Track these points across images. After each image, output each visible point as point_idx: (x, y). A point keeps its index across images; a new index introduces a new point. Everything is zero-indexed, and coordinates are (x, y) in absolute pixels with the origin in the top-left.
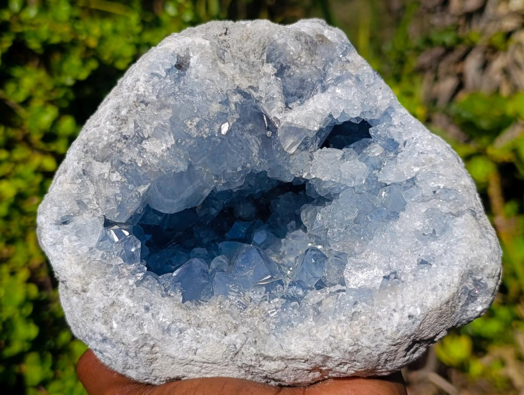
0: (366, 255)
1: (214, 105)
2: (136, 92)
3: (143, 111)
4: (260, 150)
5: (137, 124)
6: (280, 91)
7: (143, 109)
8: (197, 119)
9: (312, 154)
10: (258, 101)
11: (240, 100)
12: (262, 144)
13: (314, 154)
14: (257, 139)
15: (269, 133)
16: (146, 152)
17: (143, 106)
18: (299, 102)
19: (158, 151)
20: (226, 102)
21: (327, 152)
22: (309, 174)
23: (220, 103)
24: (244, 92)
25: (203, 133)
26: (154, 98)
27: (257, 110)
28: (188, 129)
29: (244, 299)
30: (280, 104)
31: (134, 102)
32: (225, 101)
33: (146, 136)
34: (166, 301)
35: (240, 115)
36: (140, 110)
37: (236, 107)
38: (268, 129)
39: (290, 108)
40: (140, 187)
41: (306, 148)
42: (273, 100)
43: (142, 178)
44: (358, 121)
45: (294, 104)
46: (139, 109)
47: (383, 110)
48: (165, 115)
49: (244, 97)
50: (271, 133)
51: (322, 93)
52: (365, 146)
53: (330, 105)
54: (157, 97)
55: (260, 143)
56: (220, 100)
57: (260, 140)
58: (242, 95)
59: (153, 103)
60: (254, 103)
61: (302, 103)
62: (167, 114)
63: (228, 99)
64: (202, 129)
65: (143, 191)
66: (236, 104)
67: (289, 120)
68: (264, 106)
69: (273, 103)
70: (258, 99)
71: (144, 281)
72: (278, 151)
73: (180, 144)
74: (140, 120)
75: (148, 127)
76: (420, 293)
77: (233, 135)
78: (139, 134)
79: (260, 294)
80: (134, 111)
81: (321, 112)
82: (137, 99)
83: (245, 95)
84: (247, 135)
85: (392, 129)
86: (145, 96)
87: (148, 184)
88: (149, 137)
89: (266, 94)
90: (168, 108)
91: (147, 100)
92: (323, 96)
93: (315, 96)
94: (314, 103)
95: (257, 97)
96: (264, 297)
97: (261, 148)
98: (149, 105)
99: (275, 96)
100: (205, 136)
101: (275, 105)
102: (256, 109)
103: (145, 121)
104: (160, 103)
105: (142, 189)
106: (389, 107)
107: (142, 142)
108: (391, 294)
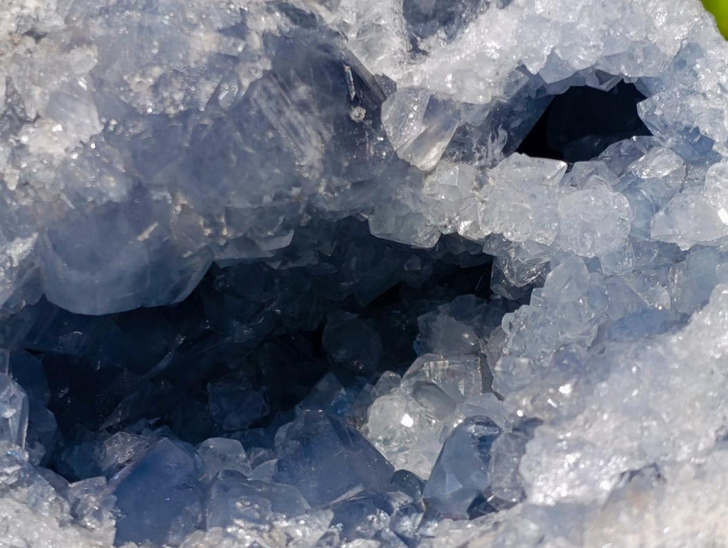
0: (586, 421)
1: (202, 35)
2: (16, 10)
3: (29, 55)
4: (327, 152)
5: (13, 86)
6: (395, 9)
7: (29, 51)
8: (157, 71)
9: (484, 174)
10: (337, 34)
11: (279, 27)
12: (333, 137)
13: (490, 172)
14: (320, 125)
15: (358, 113)
16: (29, 154)
17: (30, 42)
18: (443, 35)
19: (58, 151)
20: (238, 30)
21: (519, 165)
22: (475, 226)
23: (220, 31)
24: (295, 9)
25: (167, 103)
26: (58, 22)
27: (326, 54)
28: (132, 94)
29: (270, 537)
30: (396, 43)
31: (10, 34)
32: (233, 28)
33: (32, 116)
34: (66, 536)
35: (273, 63)
36: (21, 53)
37: (265, 43)
38: (356, 102)
39: (425, 53)
40: (13, 244)
41: (467, 158)
42: (377, 31)
43: (16, 218)
44: (601, 83)
45: (432, 40)
46: (21, 50)
47: (671, 52)
48: (81, 63)
49: (294, 21)
50: (364, 112)
51: (503, 8)
52: (635, 154)
53: (519, 38)
54: (67, 20)
55: (327, 135)
56: (220, 25)
57: (328, 129)
58: (288, 15)
59: (53, 35)
60: (324, 38)
61: (451, 38)
62: (84, 60)
63: (243, 23)
64: (166, 94)
65: (21, 255)
66: (266, 36)
67: (416, 81)
68: (351, 46)
69: (379, 38)
70: (336, 29)
71: (19, 488)
72: (380, 159)
73: (111, 132)
74: (19, 78)
75: (37, 92)
76: (707, 512)
77: (253, 113)
78: (14, 110)
79: (320, 527)
80: (9, 55)
81: (496, 56)
82: (18, 26)
83: (298, 18)
84: (293, 115)
85: (693, 103)
86: (37, 20)
87: (30, 235)
88: (38, 117)
89: (359, 17)
90: (89, 43)
91: (41, 28)
92: (501, 14)
93: (482, 17)
94: (479, 34)
95: (332, 24)
96: (326, 535)
97: (332, 148)
98: (44, 40)
99: (383, 22)
100: (172, 111)
101: (383, 46)
102: (328, 51)
103: (30, 78)
104: (70, 33)
105: (19, 249)
106: (689, 46)
107: (19, 128)
108: (629, 514)
